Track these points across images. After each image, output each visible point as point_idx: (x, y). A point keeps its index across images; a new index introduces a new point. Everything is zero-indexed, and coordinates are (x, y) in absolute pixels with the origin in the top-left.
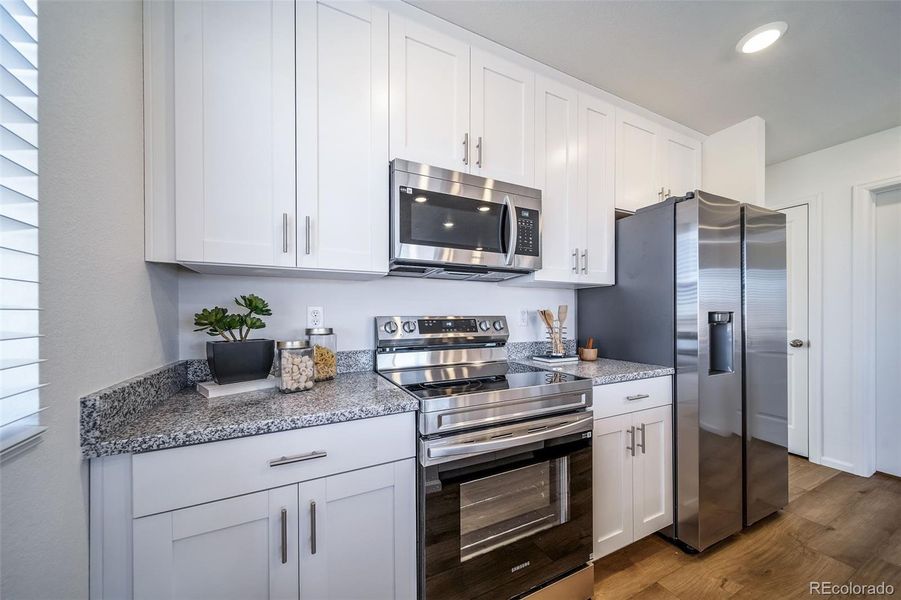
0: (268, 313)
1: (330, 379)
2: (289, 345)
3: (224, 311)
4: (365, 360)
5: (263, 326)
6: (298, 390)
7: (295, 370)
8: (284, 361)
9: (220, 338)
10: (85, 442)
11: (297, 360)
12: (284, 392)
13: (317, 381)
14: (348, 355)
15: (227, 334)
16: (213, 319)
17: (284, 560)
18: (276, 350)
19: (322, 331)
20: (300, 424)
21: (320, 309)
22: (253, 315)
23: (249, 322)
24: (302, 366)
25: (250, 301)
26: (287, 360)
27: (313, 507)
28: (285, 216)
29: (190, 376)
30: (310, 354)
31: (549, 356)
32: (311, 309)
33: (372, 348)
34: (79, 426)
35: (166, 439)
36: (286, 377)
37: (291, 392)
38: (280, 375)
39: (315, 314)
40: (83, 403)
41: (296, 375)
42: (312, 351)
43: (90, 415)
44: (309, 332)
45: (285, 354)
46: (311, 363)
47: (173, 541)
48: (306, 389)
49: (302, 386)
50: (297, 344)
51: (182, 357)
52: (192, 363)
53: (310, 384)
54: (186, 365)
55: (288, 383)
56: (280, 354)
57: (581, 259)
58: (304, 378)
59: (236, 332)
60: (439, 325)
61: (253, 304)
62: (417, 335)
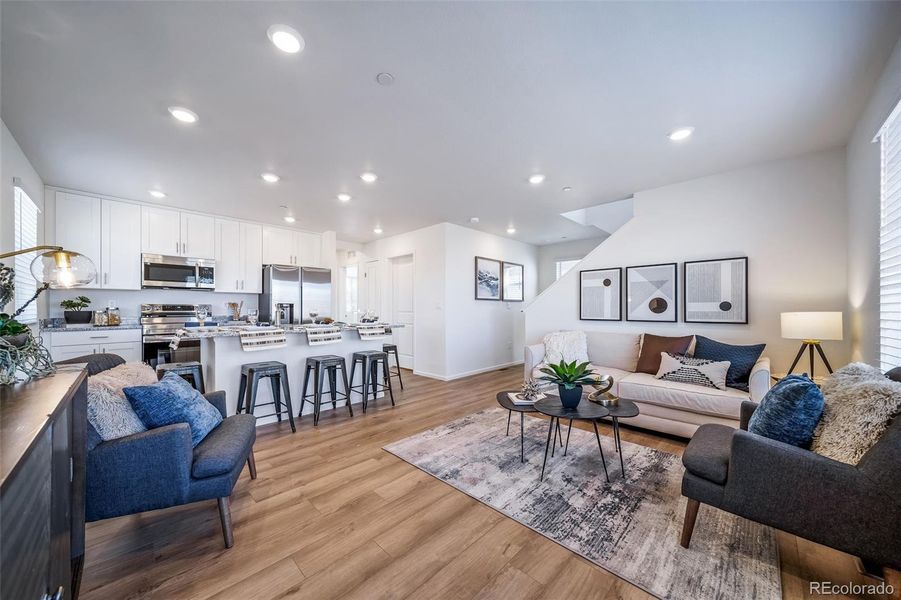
0: (90, 302)
2: (98, 312)
3: (72, 302)
5: (88, 306)
6: (101, 326)
9: (70, 310)
11: (101, 317)
12: (95, 326)
15: (73, 309)
16: (68, 304)
18: (93, 314)
19: (113, 309)
21: (114, 301)
23: (82, 305)
24: (103, 319)
25: (82, 298)
27: (104, 349)
32: (109, 300)
33: (140, 316)
36: (96, 322)
37: (98, 326)
38: (94, 322)
39: (111, 302)
41: (100, 321)
42: (108, 315)
44: (107, 308)
45: (96, 315)
46: (107, 318)
48: (104, 326)
50: (101, 312)
52: (56, 319)
53: (106, 324)
57: (240, 284)
58: (103, 322)
59: (76, 308)
60: (174, 307)
61: (84, 300)
62: (161, 311)
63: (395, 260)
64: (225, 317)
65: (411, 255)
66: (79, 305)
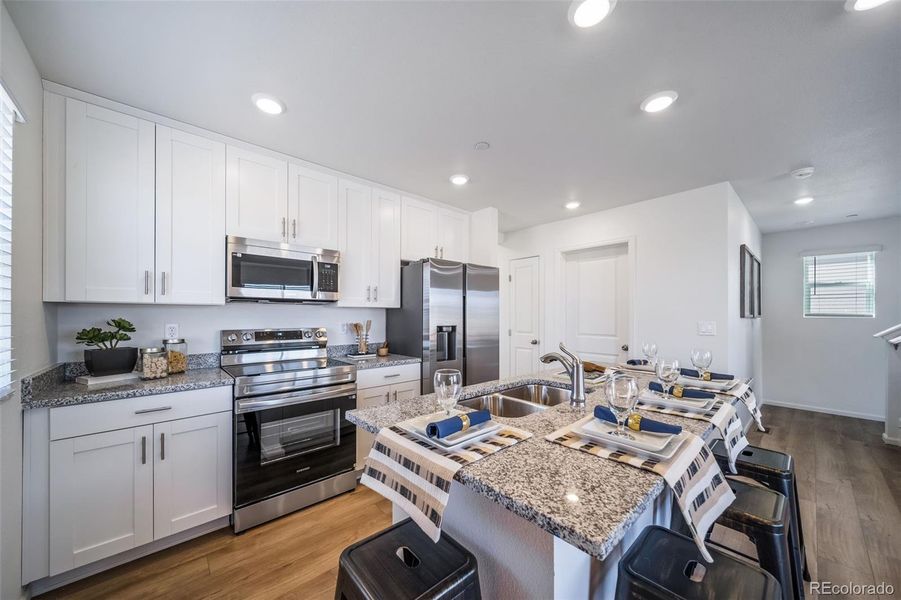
0: (133, 330)
1: (183, 372)
2: (149, 350)
3: (100, 330)
4: (212, 361)
5: (129, 339)
6: (155, 378)
7: (153, 365)
8: (145, 361)
9: (95, 347)
10: (23, 401)
11: (155, 360)
12: (145, 380)
13: (170, 374)
14: (198, 357)
15: (101, 345)
16: (91, 335)
17: (144, 462)
18: (139, 354)
19: (176, 341)
20: (154, 392)
21: (176, 326)
22: (121, 332)
23: (118, 336)
24: (159, 364)
25: (119, 323)
26: (147, 359)
27: (163, 435)
28: (147, 273)
29: (67, 374)
30: (165, 356)
31: (357, 354)
32: (168, 326)
33: (219, 351)
34: (20, 393)
35: (71, 399)
36: (146, 370)
37: (150, 379)
38: (142, 370)
39: (172, 329)
40: (23, 382)
41: (154, 369)
42: (167, 354)
43: (26, 388)
44: (165, 342)
45: (146, 356)
46: (165, 361)
47: (75, 453)
48: (161, 378)
49: (158, 376)
50: (155, 350)
51: (61, 360)
52: (69, 364)
53: (164, 374)
54: (65, 366)
55: (147, 373)
56: (142, 356)
57: (373, 293)
58: (159, 371)
59: (108, 344)
60: (272, 335)
61: (121, 325)
62: (253, 342)
63: (571, 255)
64: (342, 347)
65: (625, 245)
66: (112, 336)
